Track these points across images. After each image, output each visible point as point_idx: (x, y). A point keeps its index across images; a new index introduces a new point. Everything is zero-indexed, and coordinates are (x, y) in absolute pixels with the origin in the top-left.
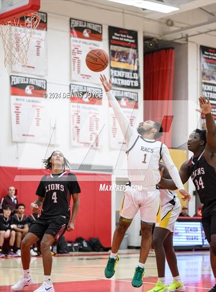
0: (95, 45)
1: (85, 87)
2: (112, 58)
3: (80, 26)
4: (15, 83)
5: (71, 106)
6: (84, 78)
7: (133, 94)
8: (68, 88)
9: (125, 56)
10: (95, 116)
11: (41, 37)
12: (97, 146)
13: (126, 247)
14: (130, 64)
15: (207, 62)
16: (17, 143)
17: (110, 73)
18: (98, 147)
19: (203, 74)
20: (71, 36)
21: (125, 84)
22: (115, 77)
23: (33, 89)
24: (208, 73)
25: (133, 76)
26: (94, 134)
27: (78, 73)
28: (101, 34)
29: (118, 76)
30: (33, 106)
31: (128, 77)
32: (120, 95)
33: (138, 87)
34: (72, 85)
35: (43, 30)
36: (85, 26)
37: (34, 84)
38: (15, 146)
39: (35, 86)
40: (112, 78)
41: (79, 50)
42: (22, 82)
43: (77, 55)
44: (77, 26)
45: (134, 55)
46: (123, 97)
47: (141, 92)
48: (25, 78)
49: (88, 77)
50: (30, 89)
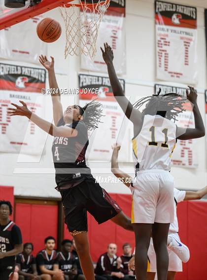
0: (187, 34)
3: (168, 10)
4: (84, 84)
6: (172, 76)
8: (152, 89)
11: (118, 25)
18: (193, 166)
20: (156, 23)
23: (108, 91)
26: (186, 148)
27: (166, 70)
28: (196, 19)
30: (108, 113)
34: (157, 86)
35: (120, 16)
36: (174, 10)
41: (167, 40)
42: (94, 83)
43: (164, 48)
44: (164, 10)
48: (97, 78)
49: (178, 75)
50: (104, 91)
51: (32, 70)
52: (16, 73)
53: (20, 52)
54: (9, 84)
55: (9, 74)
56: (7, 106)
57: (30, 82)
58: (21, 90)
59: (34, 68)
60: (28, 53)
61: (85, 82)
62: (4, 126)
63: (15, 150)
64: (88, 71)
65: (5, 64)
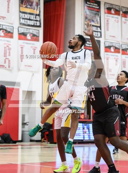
1: (1, 25)
2: (21, 5)
7: (36, 31)
9: (31, 4)
10: (8, 46)
12: (9, 67)
13: (29, 140)
14: (34, 9)
15: (89, 10)
17: (20, 15)
19: (86, 18)
21: (30, 24)
22: (23, 19)
24: (89, 18)
25: (36, 18)
29: (25, 17)
31: (32, 19)
32: (27, 32)
33: (40, 26)
40: (21, 20)
45: (37, 3)
46: (29, 33)
47: (41, 30)
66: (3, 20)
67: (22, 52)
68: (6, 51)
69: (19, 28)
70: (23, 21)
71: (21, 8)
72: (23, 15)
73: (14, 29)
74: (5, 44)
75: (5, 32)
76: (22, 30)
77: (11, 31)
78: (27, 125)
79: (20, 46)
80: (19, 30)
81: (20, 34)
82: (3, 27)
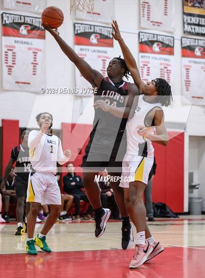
1: (155, 36)
2: (186, 3)
4: (79, 32)
5: (140, 57)
6: (154, 25)
8: (137, 36)
9: (200, 1)
10: (166, 68)
13: (200, 212)
16: (81, 97)
17: (184, 20)
21: (200, 32)
22: (189, 24)
23: (99, 38)
27: (148, 20)
29: (192, 22)
30: (99, 57)
31: (203, 24)
32: (194, 44)
34: (141, 34)
37: (100, 32)
38: (79, 101)
39: (100, 34)
40: (186, 26)
42: (87, 31)
46: (198, 46)
48: (89, 26)
49: (159, 24)
50: (95, 38)
51: (34, 19)
52: (20, 21)
53: (23, 3)
54: (14, 31)
55: (13, 23)
56: (12, 50)
57: (32, 29)
58: (24, 36)
59: (35, 18)
60: (30, 4)
61: (80, 30)
62: (10, 68)
63: (19, 89)
64: (82, 20)
65: (10, 14)
66: (158, 27)
67: (188, 76)
68: (163, 75)
69: (183, 39)
70: (188, 28)
71: (185, 7)
72: (188, 19)
73: (175, 41)
74: (161, 64)
75: (161, 46)
76: (187, 42)
77: (170, 44)
78: (198, 188)
79: (185, 66)
80: (183, 42)
81: (183, 48)
82: (158, 38)
